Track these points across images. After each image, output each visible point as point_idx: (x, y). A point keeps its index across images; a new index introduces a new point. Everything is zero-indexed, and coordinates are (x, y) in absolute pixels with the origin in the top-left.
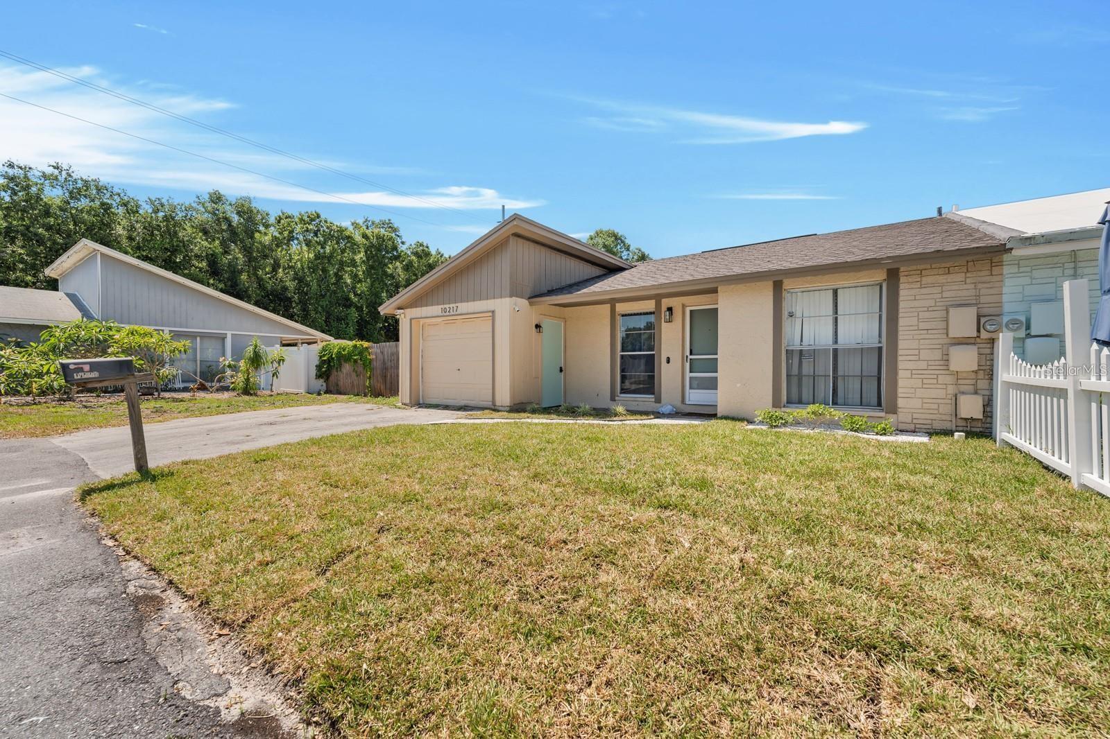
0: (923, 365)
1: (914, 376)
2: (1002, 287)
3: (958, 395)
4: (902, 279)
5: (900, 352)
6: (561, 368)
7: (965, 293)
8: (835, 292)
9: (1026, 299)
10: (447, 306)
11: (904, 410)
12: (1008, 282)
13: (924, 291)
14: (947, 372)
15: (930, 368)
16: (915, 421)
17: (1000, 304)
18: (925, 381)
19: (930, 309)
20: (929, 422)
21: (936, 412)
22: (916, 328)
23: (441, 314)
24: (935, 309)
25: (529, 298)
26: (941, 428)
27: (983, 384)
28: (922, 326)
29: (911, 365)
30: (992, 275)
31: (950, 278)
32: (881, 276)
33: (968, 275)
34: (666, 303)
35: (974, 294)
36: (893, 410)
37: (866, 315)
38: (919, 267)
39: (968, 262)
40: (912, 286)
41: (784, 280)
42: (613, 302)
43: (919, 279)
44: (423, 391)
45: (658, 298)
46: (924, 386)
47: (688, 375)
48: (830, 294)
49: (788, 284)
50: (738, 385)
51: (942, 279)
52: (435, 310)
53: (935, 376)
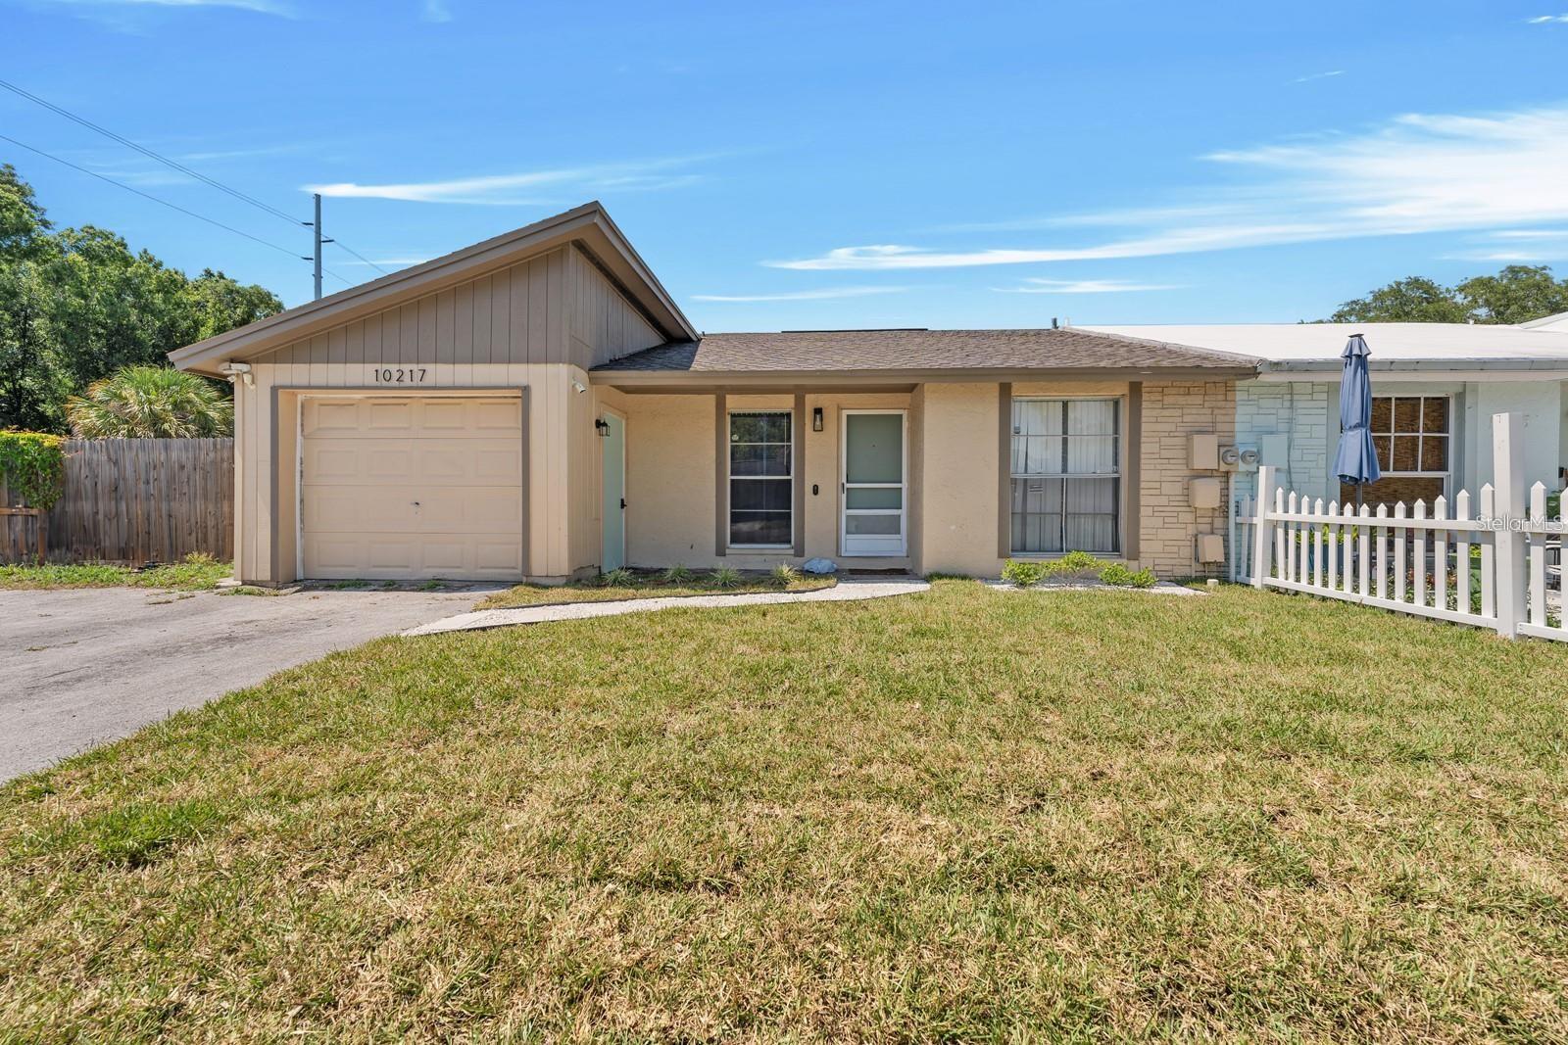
0: (1164, 500)
1: (1156, 514)
2: (1234, 415)
3: (1200, 536)
4: (1145, 396)
5: (1143, 485)
6: (622, 500)
7: (1203, 418)
8: (1065, 405)
9: (1254, 429)
10: (393, 368)
11: (1148, 555)
12: (1240, 410)
13: (1166, 413)
14: (1188, 509)
15: (1172, 504)
16: (1157, 568)
17: (1231, 434)
18: (1166, 520)
19: (1172, 434)
20: (1170, 568)
21: (1176, 556)
22: (1157, 456)
23: (374, 383)
24: (1176, 434)
25: (590, 370)
26: (1183, 574)
27: (1219, 523)
28: (1165, 454)
29: (1154, 501)
30: (1226, 400)
31: (1190, 399)
32: (1121, 389)
33: (1206, 398)
34: (811, 401)
35: (1210, 420)
36: (1135, 555)
37: (1098, 437)
38: (1162, 384)
39: (1206, 383)
40: (1154, 406)
41: (1013, 384)
42: (721, 393)
43: (1160, 398)
44: (304, 551)
45: (800, 393)
46: (1166, 526)
47: (845, 512)
48: (1060, 405)
49: (1017, 389)
50: (953, 527)
51: (1181, 400)
52: (361, 373)
53: (1176, 514)
